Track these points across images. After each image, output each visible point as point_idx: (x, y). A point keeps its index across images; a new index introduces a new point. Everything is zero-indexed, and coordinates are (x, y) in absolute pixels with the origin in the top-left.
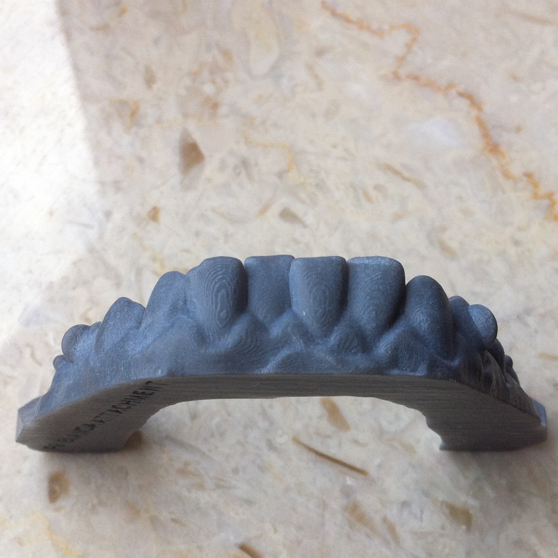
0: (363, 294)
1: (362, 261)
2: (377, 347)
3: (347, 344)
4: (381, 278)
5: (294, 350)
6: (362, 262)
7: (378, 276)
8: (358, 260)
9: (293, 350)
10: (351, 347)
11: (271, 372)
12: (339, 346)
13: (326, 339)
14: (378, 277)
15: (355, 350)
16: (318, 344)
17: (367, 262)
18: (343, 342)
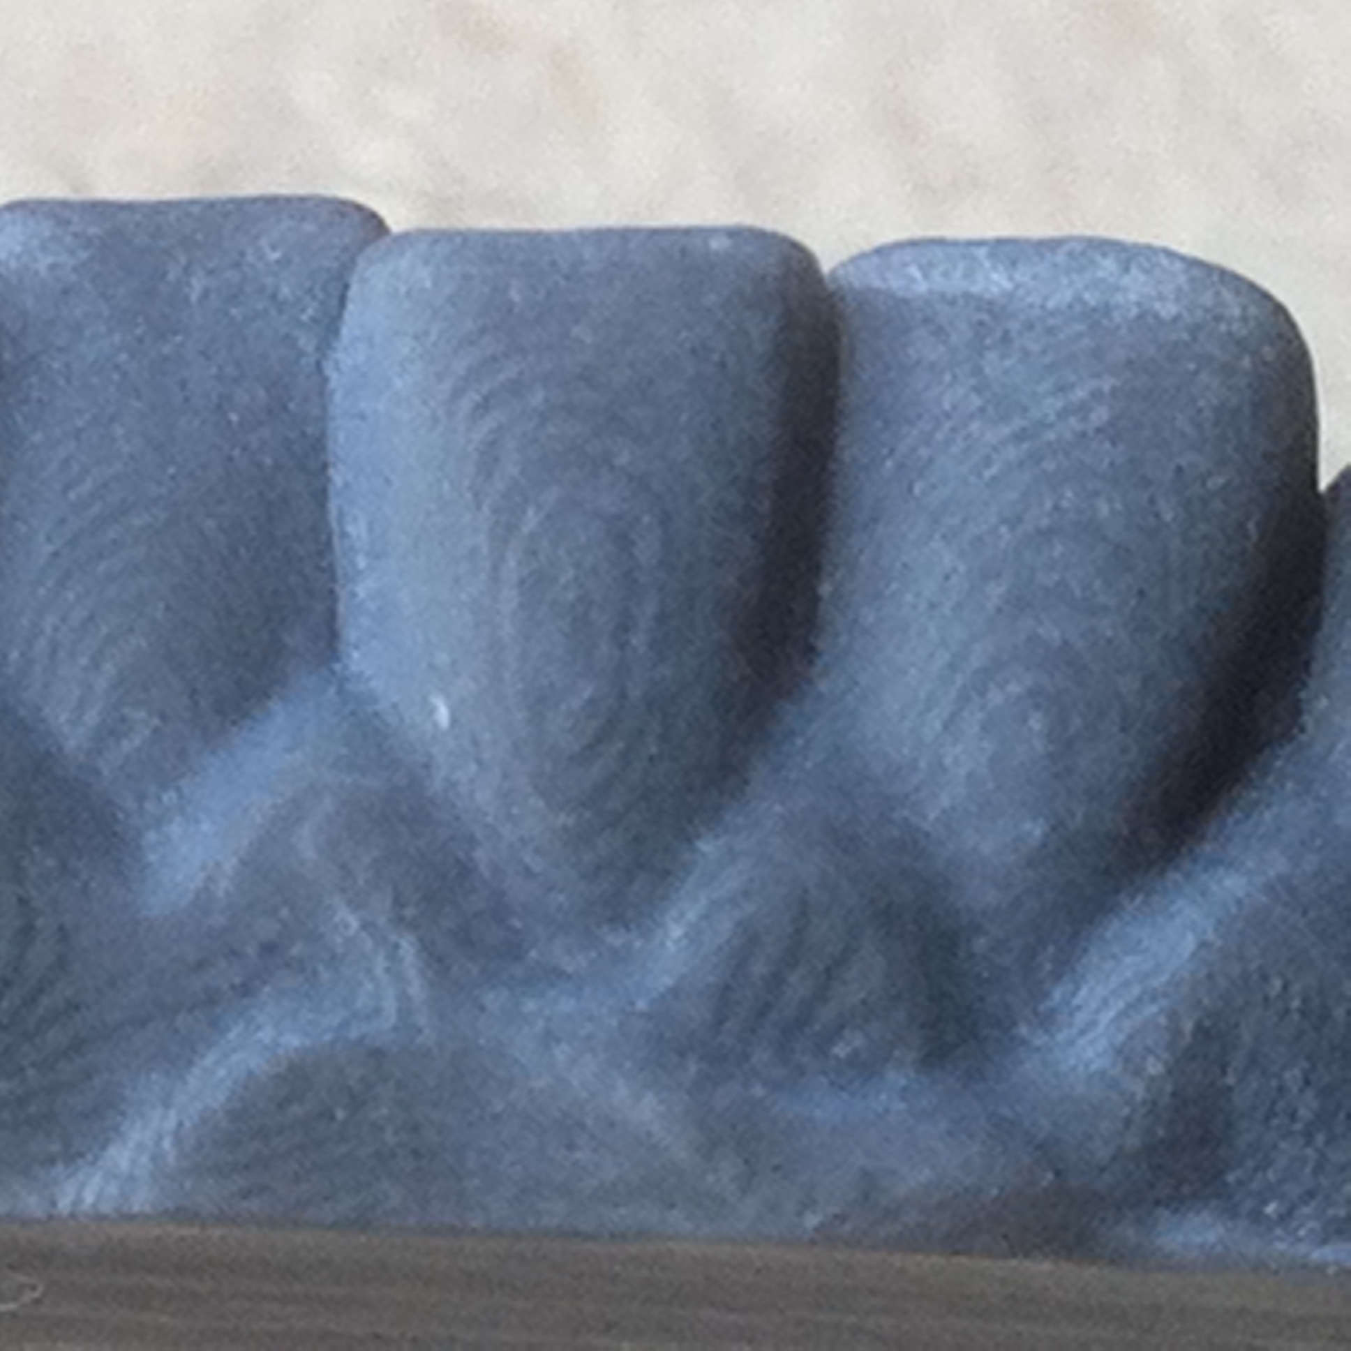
0: (949, 559)
1: (958, 274)
2: (1047, 1021)
3: (798, 985)
4: (1112, 432)
5: (345, 1024)
6: (956, 284)
7: (1083, 410)
8: (926, 270)
9: (334, 1020)
10: (827, 1014)
11: (142, 1200)
12: (724, 997)
13: (615, 939)
14: (1084, 419)
15: (858, 1040)
16: (555, 975)
17: (995, 282)
18: (759, 968)
